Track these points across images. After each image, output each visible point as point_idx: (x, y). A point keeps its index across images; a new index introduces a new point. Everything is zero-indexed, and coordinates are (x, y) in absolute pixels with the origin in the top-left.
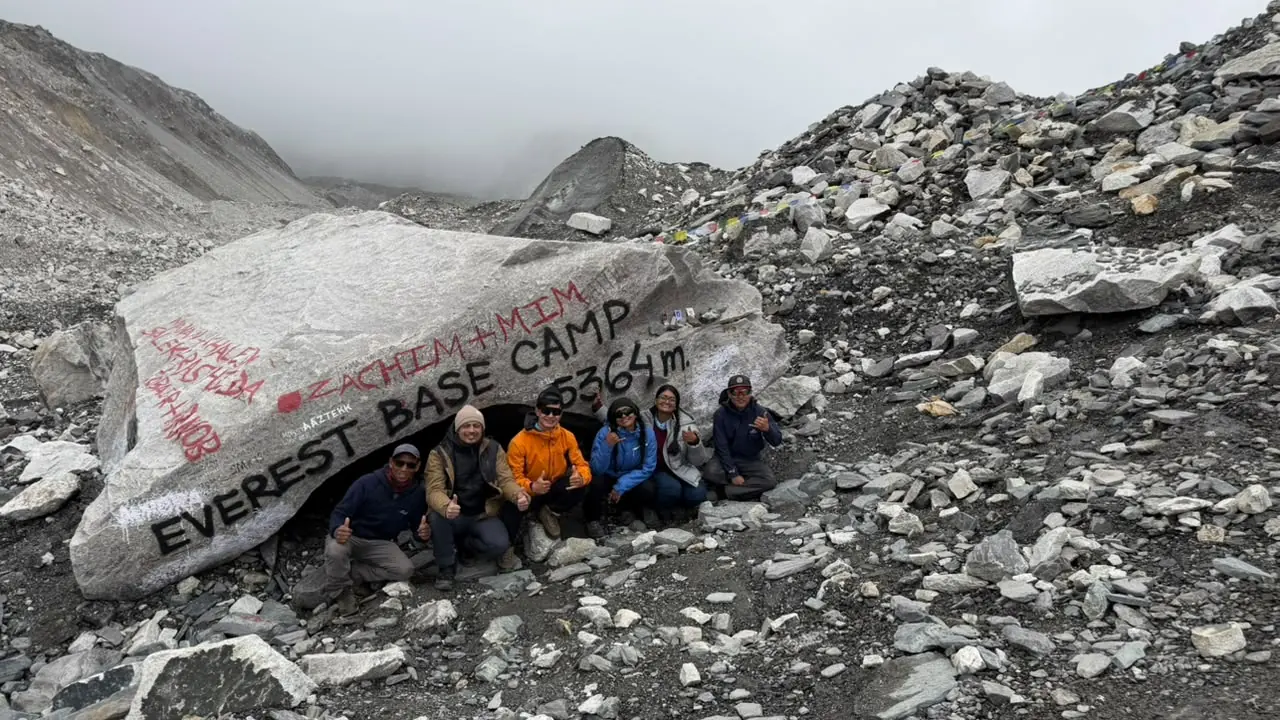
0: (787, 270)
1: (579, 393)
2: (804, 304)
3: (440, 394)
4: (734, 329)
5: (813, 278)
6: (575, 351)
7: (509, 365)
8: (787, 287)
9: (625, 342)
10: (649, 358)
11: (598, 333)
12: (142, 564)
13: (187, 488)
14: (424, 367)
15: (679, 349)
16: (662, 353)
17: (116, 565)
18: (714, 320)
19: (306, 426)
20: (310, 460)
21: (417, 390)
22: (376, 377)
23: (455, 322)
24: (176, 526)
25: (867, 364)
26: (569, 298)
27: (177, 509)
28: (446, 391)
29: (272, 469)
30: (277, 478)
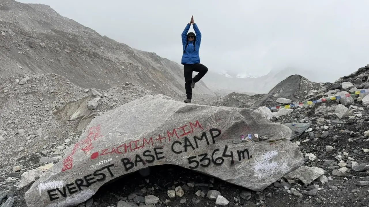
0: (328, 121)
1: (200, 163)
2: (332, 135)
3: (144, 158)
4: (276, 144)
5: (338, 125)
6: (197, 147)
7: (171, 150)
8: (326, 127)
9: (221, 145)
10: (232, 152)
11: (207, 141)
12: (45, 203)
13: (59, 180)
14: (139, 147)
15: (246, 150)
16: (238, 151)
17: (37, 202)
18: (265, 140)
19: (97, 164)
20: (98, 176)
21: (135, 156)
22: (122, 150)
23: (152, 132)
24: (54, 192)
25: (354, 164)
26: (196, 126)
27: (55, 186)
28: (146, 157)
29: (85, 177)
30: (87, 181)
